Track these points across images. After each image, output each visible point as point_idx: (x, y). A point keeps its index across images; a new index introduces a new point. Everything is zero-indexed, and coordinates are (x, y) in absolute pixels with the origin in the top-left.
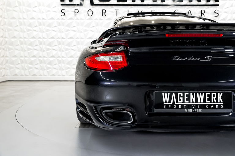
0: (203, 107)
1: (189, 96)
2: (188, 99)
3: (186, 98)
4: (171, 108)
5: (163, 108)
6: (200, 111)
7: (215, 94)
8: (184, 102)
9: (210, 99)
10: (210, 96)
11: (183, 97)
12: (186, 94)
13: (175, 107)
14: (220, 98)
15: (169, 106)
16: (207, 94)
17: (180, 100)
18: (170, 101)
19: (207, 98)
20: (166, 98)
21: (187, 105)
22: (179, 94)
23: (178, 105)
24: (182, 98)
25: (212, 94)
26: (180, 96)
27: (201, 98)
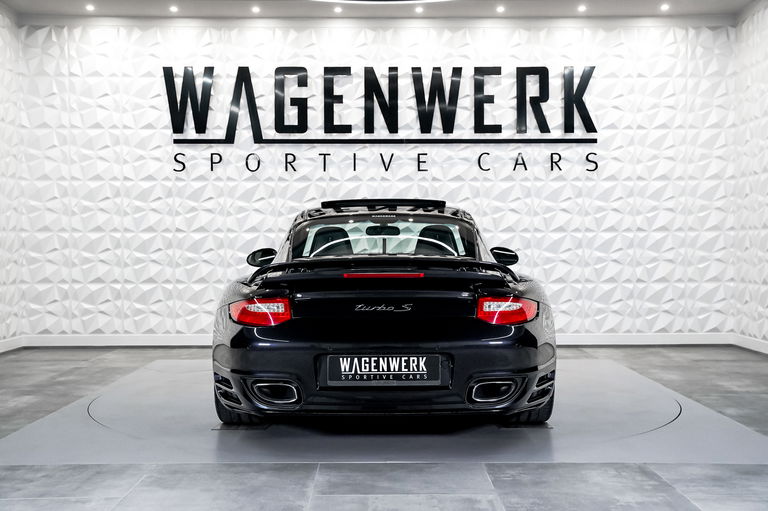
0: (397, 377)
1: (377, 362)
2: (377, 367)
3: (373, 364)
4: (352, 379)
5: (340, 379)
6: (395, 383)
7: (416, 359)
8: (370, 370)
9: (407, 367)
10: (407, 362)
11: (370, 363)
12: (373, 359)
13: (358, 377)
14: (422, 364)
15: (350, 377)
16: (403, 359)
17: (365, 368)
18: (351, 370)
19: (404, 364)
20: (345, 364)
21: (375, 375)
22: (363, 359)
23: (362, 376)
24: (367, 365)
25: (411, 359)
26: (365, 362)
27: (394, 364)
